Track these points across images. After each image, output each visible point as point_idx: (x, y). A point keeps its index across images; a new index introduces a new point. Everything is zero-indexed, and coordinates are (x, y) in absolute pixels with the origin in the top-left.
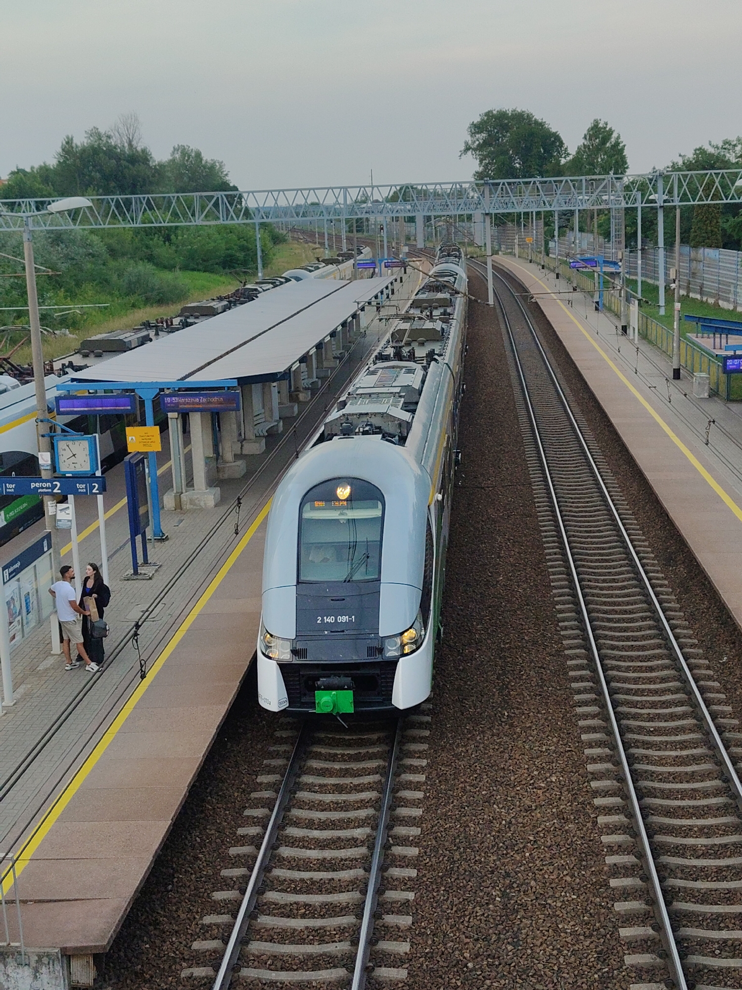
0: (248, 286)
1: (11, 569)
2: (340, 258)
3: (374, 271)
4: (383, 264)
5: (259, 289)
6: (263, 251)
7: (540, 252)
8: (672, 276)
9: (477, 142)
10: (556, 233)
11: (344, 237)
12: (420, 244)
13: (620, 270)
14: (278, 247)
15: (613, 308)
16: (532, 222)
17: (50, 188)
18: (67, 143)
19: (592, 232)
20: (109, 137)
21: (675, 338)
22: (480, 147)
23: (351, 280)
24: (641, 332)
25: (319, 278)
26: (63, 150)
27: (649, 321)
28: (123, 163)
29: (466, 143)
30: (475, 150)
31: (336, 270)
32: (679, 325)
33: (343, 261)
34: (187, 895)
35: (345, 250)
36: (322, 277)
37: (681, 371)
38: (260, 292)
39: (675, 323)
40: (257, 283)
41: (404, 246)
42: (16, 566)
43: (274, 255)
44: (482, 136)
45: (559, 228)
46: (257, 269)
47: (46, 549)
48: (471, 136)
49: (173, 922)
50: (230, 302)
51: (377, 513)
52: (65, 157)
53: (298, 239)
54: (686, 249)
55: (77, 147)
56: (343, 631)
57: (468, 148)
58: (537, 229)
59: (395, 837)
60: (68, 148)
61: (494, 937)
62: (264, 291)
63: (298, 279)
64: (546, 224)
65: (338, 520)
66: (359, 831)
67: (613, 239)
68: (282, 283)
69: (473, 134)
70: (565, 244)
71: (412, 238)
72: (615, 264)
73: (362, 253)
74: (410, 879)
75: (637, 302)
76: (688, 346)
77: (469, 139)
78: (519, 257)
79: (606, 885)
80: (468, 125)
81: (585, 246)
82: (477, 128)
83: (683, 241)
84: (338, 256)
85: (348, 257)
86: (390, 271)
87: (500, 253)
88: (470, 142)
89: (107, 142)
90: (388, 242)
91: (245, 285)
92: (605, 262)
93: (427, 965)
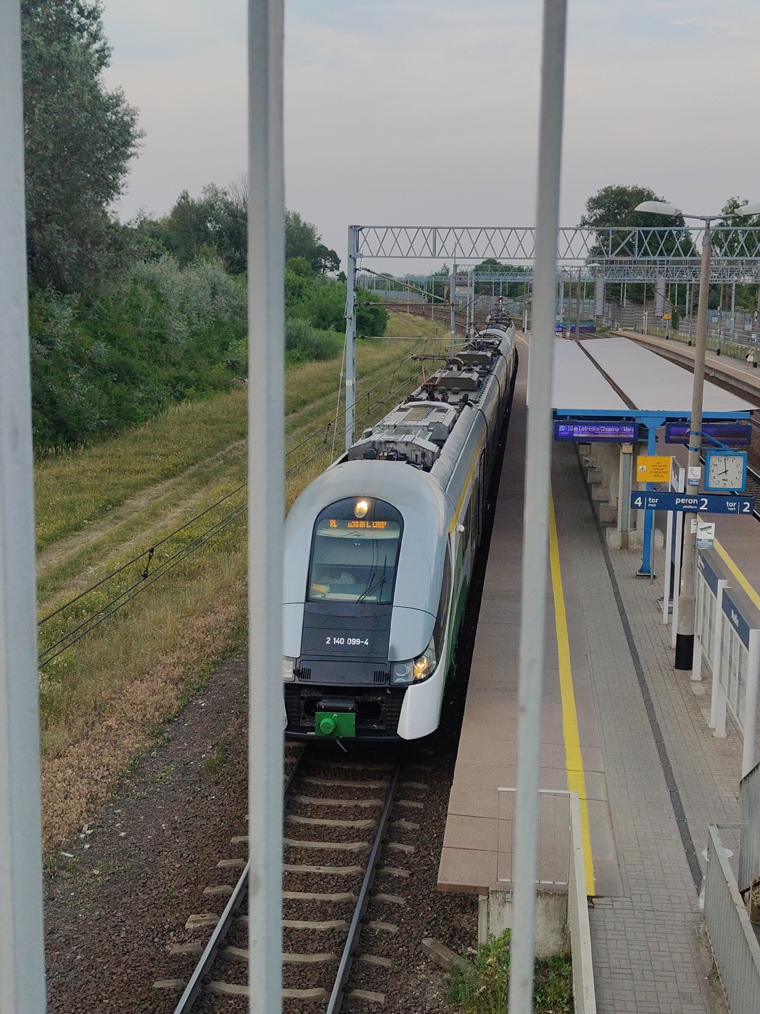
9: (595, 218)
18: (183, 197)
20: (225, 194)
22: (597, 222)
26: (178, 204)
29: (583, 217)
30: (592, 225)
44: (600, 212)
48: (589, 211)
55: (193, 202)
57: (584, 223)
69: (590, 209)
77: (586, 214)
80: (587, 200)
82: (595, 203)
88: (587, 217)
89: (224, 198)
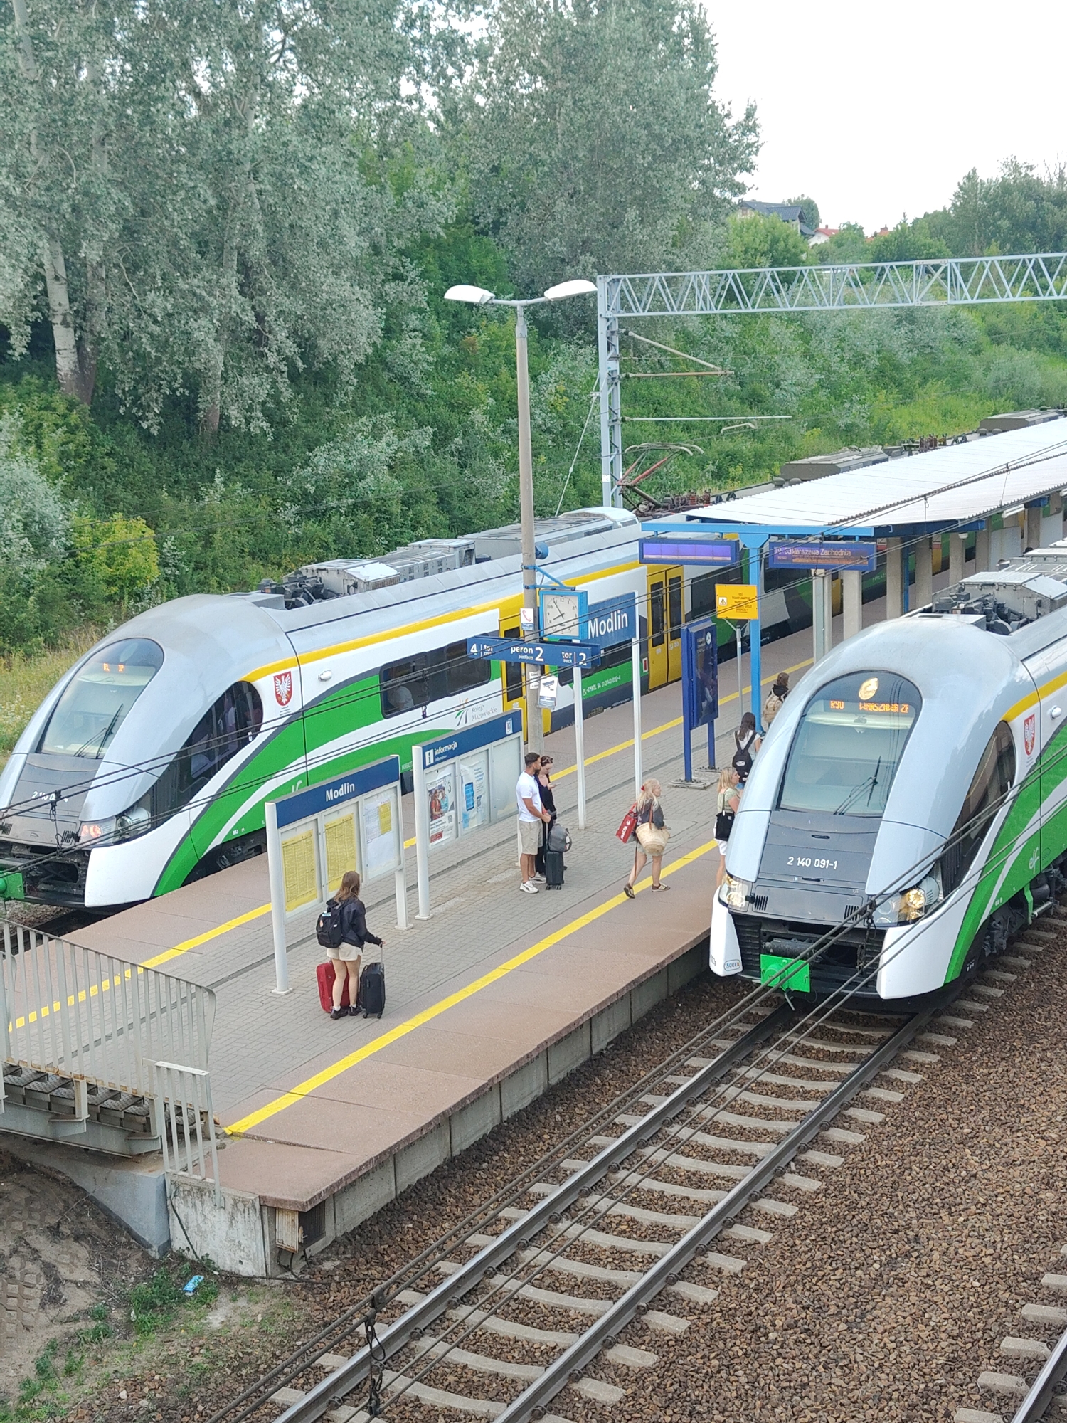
1: (441, 750)
17: (941, 244)
18: (968, 178)
20: (1031, 168)
26: (961, 188)
28: (1047, 205)
34: (499, 1178)
42: (450, 747)
47: (509, 731)
49: (460, 1205)
51: (906, 723)
52: (963, 198)
55: (982, 184)
56: (818, 880)
59: (801, 1164)
60: (970, 187)
61: (833, 1310)
65: (853, 728)
66: (763, 1146)
74: (782, 1218)
79: (1036, 1279)
89: (1026, 174)
93: (718, 1324)
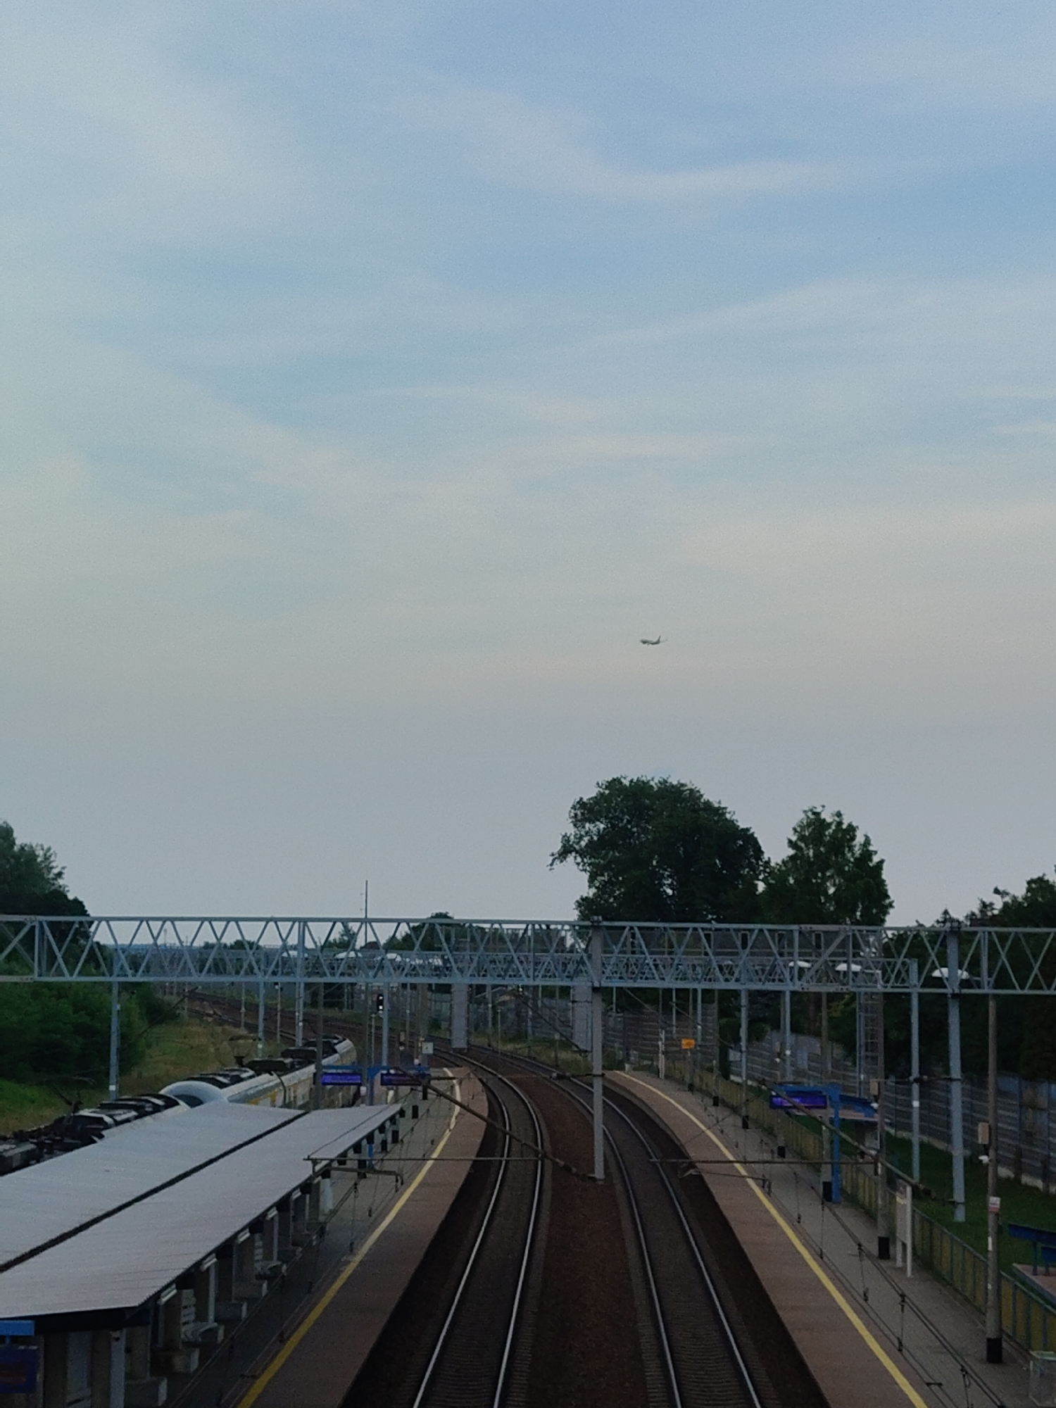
0: (85, 1112)
2: (288, 1061)
3: (359, 1089)
4: (378, 1078)
5: (108, 1120)
6: (123, 1037)
7: (710, 1070)
8: (982, 1137)
9: (587, 839)
10: (743, 1033)
11: (299, 1015)
12: (459, 1041)
13: (876, 1118)
14: (157, 1030)
15: (860, 1197)
16: (695, 1008)
19: (817, 1034)
21: (990, 1271)
22: (592, 849)
23: (307, 1109)
24: (919, 1253)
25: (238, 1101)
27: (936, 1231)
29: (565, 838)
30: (582, 853)
31: (277, 1085)
32: (997, 1244)
33: (292, 1068)
35: (300, 1042)
36: (246, 1099)
37: (1004, 1345)
38: (107, 1126)
39: (990, 1240)
40: (104, 1107)
41: (426, 1041)
43: (149, 1046)
44: (597, 828)
45: (751, 1022)
46: (108, 1074)
48: (576, 825)
50: (40, 1145)
53: (200, 1015)
54: (1012, 1084)
57: (566, 851)
58: (703, 1022)
62: (117, 1123)
63: (194, 1101)
64: (723, 1013)
67: (861, 1052)
68: (157, 1109)
69: (578, 822)
70: (760, 1056)
71: (444, 1025)
72: (864, 1104)
73: (335, 1052)
75: (909, 1189)
76: (1018, 1291)
77: (571, 830)
78: (667, 1077)
80: (571, 803)
81: (803, 1063)
82: (586, 811)
83: (1006, 1065)
84: (284, 1055)
85: (305, 1058)
86: (391, 1093)
87: (627, 1066)
88: (572, 838)
90: (391, 1030)
91: (76, 1109)
92: (843, 1098)
